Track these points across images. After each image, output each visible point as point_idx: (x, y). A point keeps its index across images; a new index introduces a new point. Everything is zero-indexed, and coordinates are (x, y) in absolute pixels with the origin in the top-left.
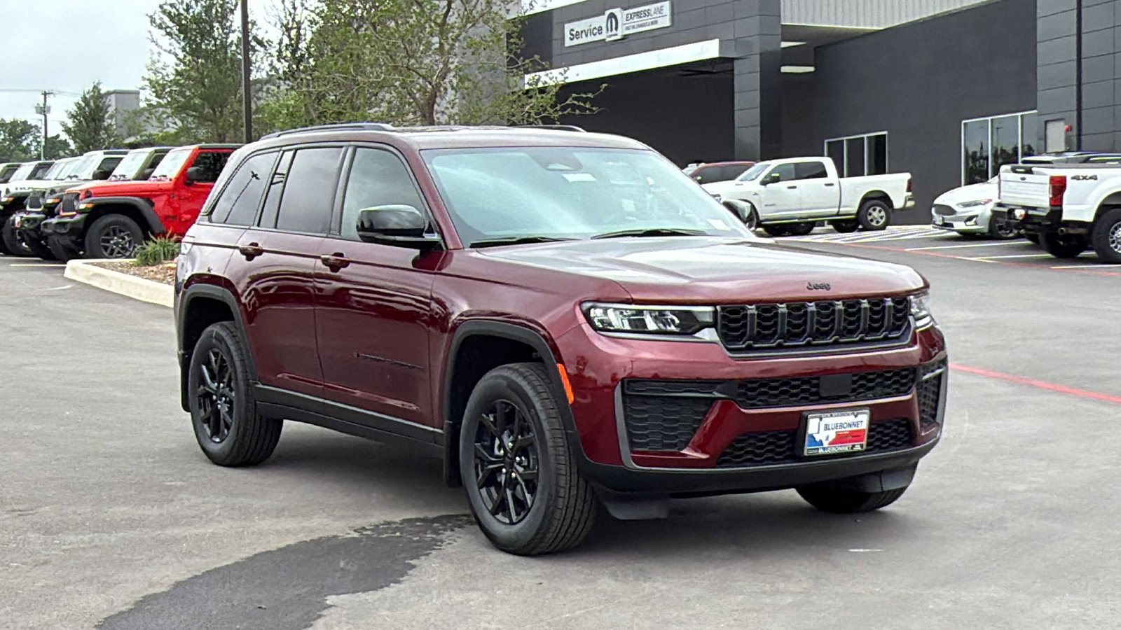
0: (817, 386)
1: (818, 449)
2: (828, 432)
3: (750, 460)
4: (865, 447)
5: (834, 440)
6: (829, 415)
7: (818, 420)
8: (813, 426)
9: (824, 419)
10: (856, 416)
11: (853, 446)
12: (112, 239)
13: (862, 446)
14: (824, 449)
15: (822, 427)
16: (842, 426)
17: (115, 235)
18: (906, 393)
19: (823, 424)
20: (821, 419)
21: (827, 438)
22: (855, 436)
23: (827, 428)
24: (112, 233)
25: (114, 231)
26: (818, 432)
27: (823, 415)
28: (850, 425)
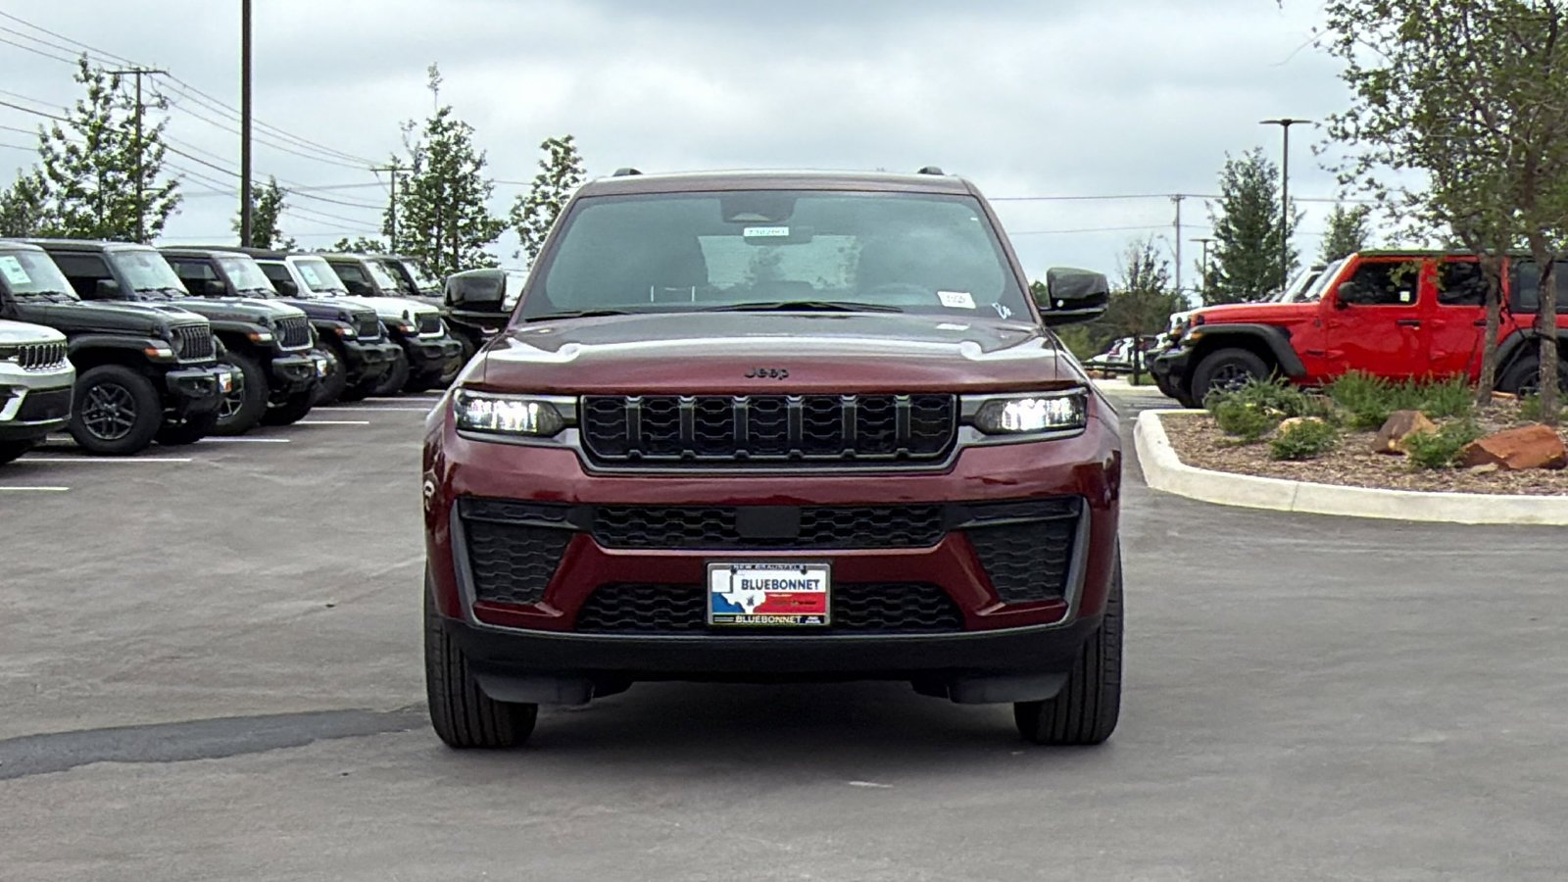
0: (732, 521)
1: (735, 616)
2: (749, 593)
3: (632, 625)
4: (827, 622)
5: (763, 604)
6: (749, 566)
7: (728, 573)
8: (719, 580)
9: (739, 572)
10: (804, 572)
11: (804, 618)
12: (1227, 383)
13: (821, 618)
14: (747, 617)
15: (737, 584)
16: (776, 584)
17: (1231, 377)
18: (926, 543)
19: (738, 579)
20: (734, 571)
21: (751, 602)
22: (808, 602)
23: (746, 585)
24: (1226, 374)
25: (1230, 369)
26: (732, 591)
27: (736, 566)
28: (791, 584)
